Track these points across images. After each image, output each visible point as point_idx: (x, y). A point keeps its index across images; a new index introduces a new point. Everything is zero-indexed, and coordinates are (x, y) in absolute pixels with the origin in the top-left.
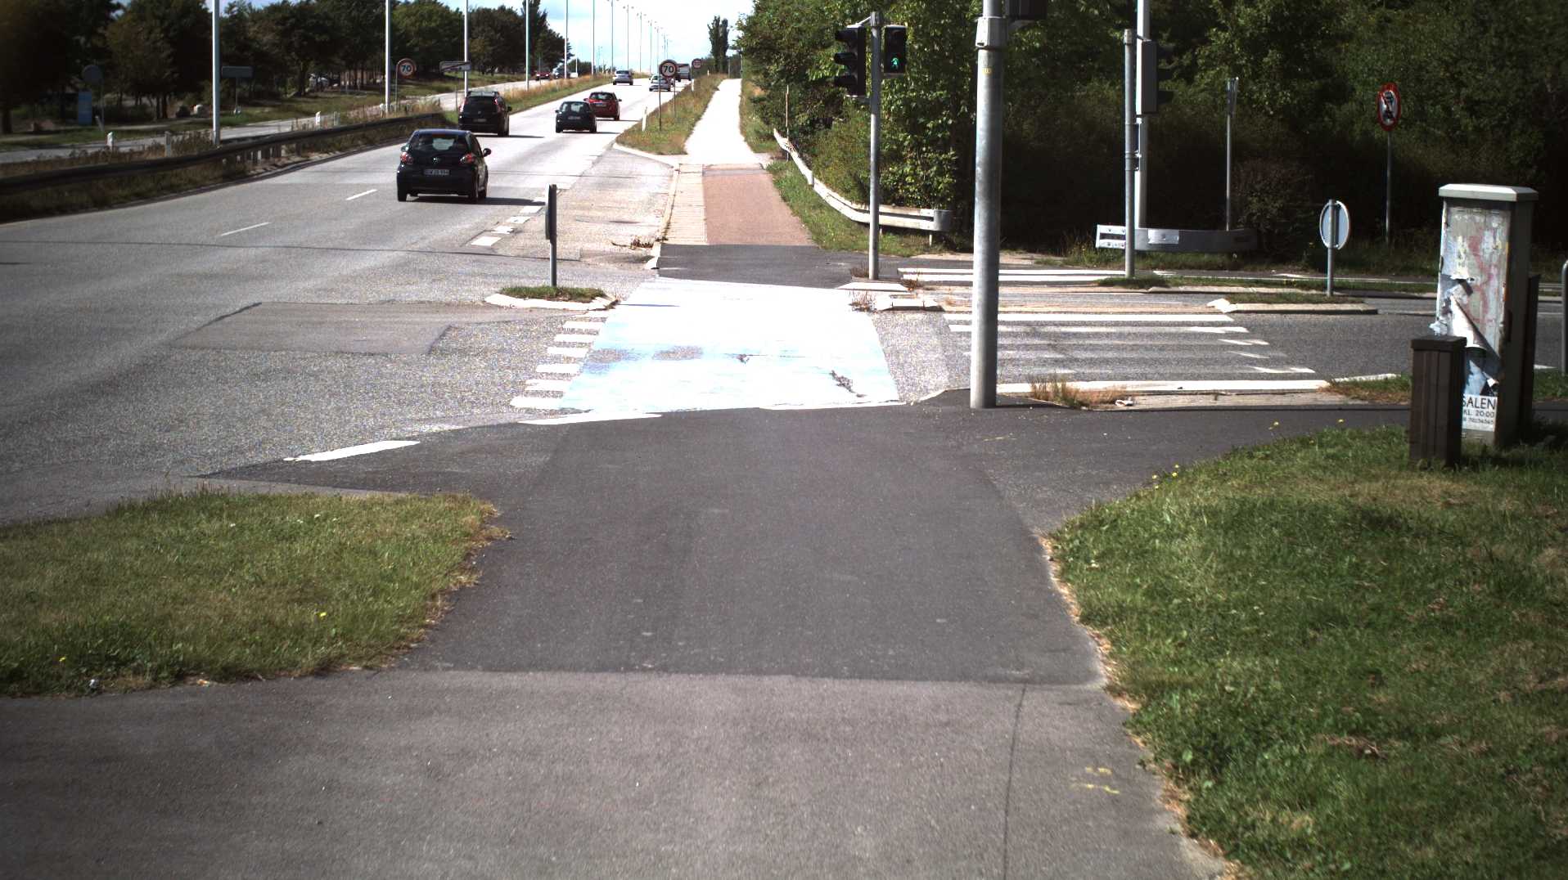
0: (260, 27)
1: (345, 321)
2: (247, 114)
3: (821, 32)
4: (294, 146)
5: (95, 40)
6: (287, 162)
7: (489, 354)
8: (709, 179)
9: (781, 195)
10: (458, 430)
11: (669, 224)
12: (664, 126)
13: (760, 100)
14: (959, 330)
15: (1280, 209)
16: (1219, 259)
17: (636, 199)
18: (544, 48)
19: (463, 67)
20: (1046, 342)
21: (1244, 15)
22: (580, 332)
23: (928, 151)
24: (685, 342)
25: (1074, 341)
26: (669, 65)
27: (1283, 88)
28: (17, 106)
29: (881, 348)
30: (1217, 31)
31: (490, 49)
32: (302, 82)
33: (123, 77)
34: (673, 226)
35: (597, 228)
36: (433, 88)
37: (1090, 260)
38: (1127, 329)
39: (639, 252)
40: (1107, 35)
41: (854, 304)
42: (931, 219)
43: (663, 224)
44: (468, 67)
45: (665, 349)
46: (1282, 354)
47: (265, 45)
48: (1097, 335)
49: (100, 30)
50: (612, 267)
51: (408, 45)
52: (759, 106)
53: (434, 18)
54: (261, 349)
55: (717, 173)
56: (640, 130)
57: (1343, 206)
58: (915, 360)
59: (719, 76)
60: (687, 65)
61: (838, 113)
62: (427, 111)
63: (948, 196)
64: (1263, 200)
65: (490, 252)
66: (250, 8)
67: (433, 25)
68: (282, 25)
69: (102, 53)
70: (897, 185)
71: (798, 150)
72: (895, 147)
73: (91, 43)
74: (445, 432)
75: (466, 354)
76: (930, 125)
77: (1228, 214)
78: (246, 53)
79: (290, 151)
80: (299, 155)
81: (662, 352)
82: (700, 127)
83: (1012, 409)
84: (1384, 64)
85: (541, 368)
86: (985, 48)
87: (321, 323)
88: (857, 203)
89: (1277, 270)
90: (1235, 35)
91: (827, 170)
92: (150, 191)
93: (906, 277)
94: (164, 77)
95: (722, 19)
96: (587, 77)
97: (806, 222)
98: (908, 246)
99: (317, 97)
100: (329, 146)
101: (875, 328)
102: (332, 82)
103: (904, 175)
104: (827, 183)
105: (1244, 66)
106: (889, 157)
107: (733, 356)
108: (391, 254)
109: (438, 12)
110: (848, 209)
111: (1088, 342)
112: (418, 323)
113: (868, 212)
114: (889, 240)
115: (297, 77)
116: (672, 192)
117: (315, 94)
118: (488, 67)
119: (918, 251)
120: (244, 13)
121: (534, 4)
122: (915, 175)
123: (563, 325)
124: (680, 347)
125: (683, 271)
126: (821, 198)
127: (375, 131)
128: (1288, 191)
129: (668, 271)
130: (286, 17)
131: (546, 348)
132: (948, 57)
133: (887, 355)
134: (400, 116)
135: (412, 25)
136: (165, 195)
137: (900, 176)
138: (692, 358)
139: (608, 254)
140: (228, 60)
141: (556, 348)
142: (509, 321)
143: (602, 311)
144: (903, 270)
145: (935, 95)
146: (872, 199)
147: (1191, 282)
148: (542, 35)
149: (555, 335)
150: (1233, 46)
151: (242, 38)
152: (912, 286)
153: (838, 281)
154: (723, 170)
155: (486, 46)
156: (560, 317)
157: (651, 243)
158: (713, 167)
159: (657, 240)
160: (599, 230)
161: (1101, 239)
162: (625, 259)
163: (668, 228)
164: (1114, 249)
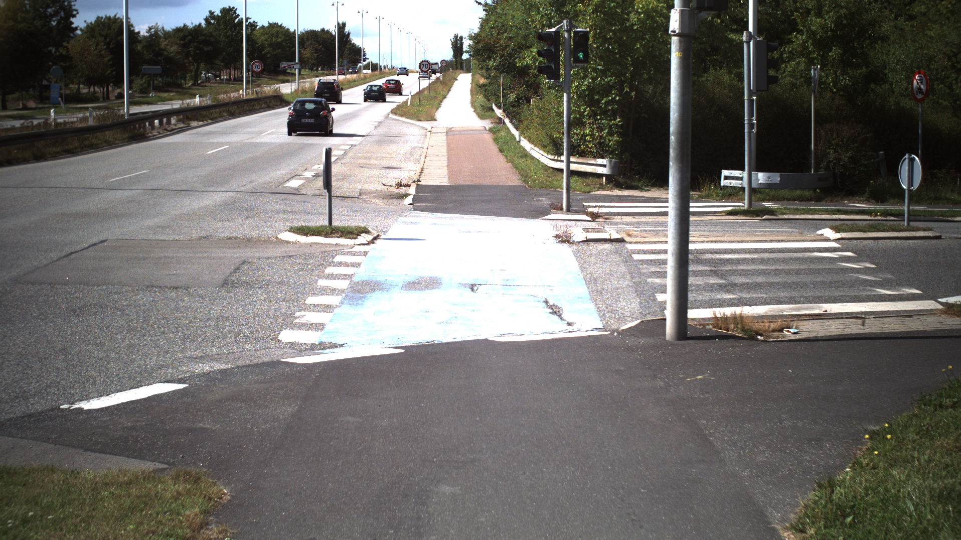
0: (169, 41)
1: (165, 256)
2: (159, 97)
3: (526, 37)
4: (181, 117)
5: (61, 50)
6: (174, 127)
7: (270, 286)
9: (499, 148)
10: (226, 370)
11: (422, 169)
13: (484, 85)
14: (640, 259)
15: (850, 158)
16: (807, 193)
17: (402, 152)
18: (349, 54)
19: (295, 66)
20: (708, 268)
21: (816, 24)
22: (346, 265)
23: (601, 119)
24: (427, 273)
25: (729, 268)
26: (425, 63)
27: (843, 75)
28: (12, 92)
29: (581, 276)
30: (796, 34)
31: (315, 55)
32: (197, 76)
33: (79, 74)
34: (425, 171)
35: (373, 172)
37: (717, 195)
38: (765, 255)
39: (401, 190)
40: (727, 37)
41: (557, 236)
42: (604, 166)
43: (419, 170)
44: (299, 66)
45: (412, 279)
46: (890, 276)
47: (172, 53)
48: (744, 261)
49: (65, 44)
50: (380, 203)
51: (263, 52)
52: (483, 89)
53: (280, 36)
54: (87, 284)
56: (407, 105)
57: (917, 158)
58: (610, 287)
59: (458, 71)
60: (437, 64)
61: (536, 93)
62: (271, 94)
63: (616, 149)
64: (838, 152)
65: (296, 192)
66: (163, 30)
67: (279, 40)
68: (183, 40)
69: (67, 58)
70: (580, 142)
71: (508, 116)
72: (578, 116)
73: (59, 52)
74: (214, 372)
75: (252, 287)
77: (813, 162)
78: (159, 58)
79: (179, 121)
80: (183, 123)
81: (409, 283)
82: (446, 103)
83: (701, 341)
84: (907, 56)
85: (311, 300)
86: (677, 35)
87: (145, 259)
88: (552, 154)
89: (848, 200)
90: (809, 37)
91: (529, 131)
92: (76, 148)
93: (590, 210)
94: (107, 74)
95: (459, 36)
96: (376, 72)
97: (517, 168)
98: (588, 185)
99: (206, 86)
100: (204, 117)
101: (575, 258)
102: (216, 76)
103: (585, 135)
104: (530, 140)
105: (815, 58)
106: (575, 122)
107: (465, 285)
108: (224, 194)
109: (282, 32)
110: (546, 159)
111: (740, 267)
112: (220, 258)
113: (563, 161)
114: (576, 181)
115: (193, 73)
116: (425, 146)
117: (204, 84)
119: (596, 189)
120: (159, 33)
121: (341, 27)
122: (592, 135)
123: (333, 258)
124: (423, 278)
125: (431, 206)
126: (526, 150)
127: (236, 107)
128: (856, 145)
129: (420, 206)
130: (185, 35)
131: (317, 280)
132: (616, 53)
133: (587, 283)
134: (253, 97)
135: (266, 40)
136: (87, 150)
137: (582, 136)
138: (433, 288)
139: (378, 192)
140: (149, 62)
141: (324, 280)
142: (292, 256)
143: (366, 246)
144: (586, 204)
145: (606, 80)
146: (565, 153)
147: (792, 211)
148: (347, 46)
149: (326, 268)
150: (808, 45)
151: (157, 49)
152: (594, 216)
153: (541, 213)
154: (460, 131)
155: (312, 53)
156: (332, 251)
157: (409, 184)
158: (453, 129)
159: (414, 182)
160: (375, 174)
161: (724, 180)
162: (391, 195)
163: (422, 173)
164: (734, 187)
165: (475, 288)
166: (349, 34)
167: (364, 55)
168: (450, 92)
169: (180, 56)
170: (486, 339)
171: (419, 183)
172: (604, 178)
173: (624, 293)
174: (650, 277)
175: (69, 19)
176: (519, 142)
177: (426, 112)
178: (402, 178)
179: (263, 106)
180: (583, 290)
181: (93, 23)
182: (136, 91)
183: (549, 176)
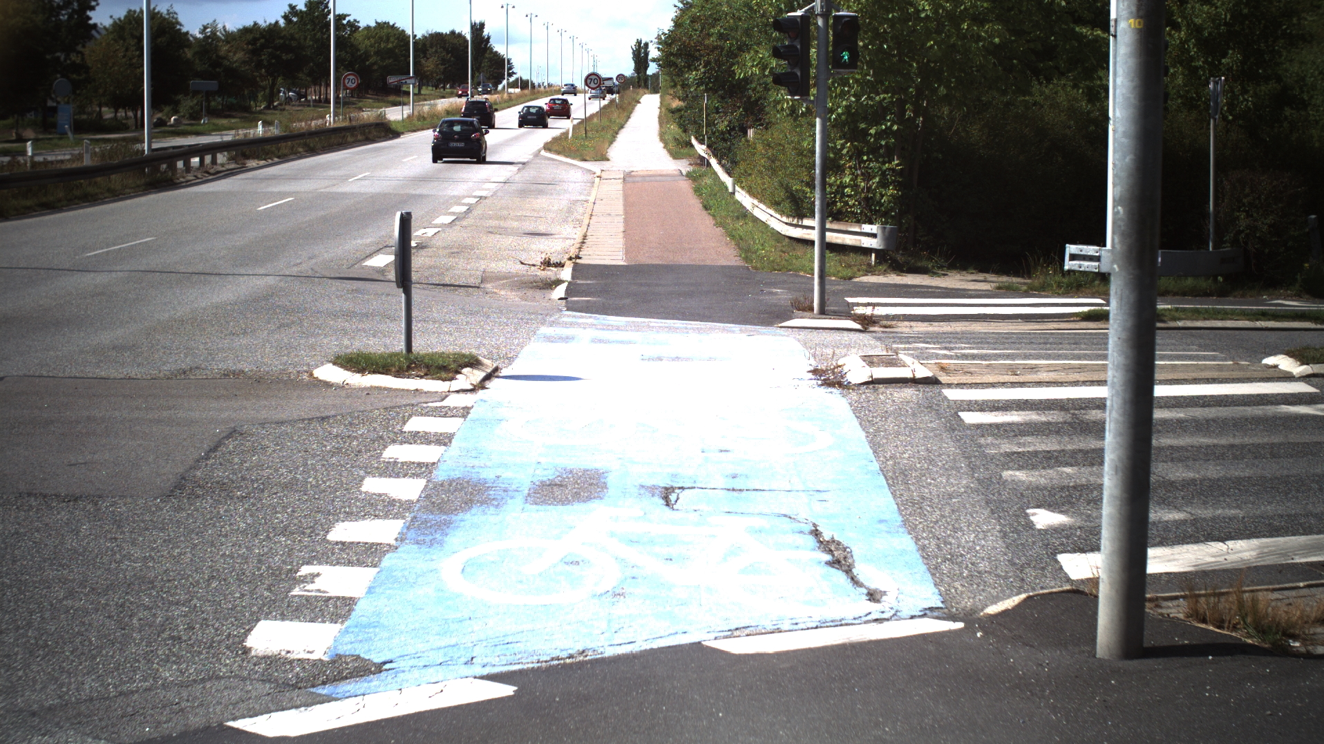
0: (233, 45)
2: (214, 124)
3: (748, 31)
4: (234, 153)
5: (73, 57)
6: (221, 169)
7: (266, 494)
8: (628, 185)
9: (702, 203)
11: (585, 237)
12: (590, 134)
13: (679, 110)
14: (976, 422)
15: (1270, 226)
16: (1203, 284)
17: (556, 207)
18: (490, 67)
19: (408, 81)
21: (1201, 14)
22: (425, 439)
23: (869, 160)
24: (579, 460)
26: (593, 77)
29: (876, 466)
31: (442, 67)
32: (272, 96)
33: (101, 91)
34: (589, 240)
35: (508, 241)
36: (388, 102)
37: (1060, 286)
39: (549, 273)
41: (815, 372)
42: (874, 236)
43: (579, 239)
44: (413, 81)
45: (548, 475)
47: (235, 62)
49: (79, 48)
50: (513, 297)
51: (367, 63)
52: (677, 115)
53: (392, 39)
55: (637, 179)
56: (567, 137)
58: (935, 491)
59: (641, 91)
60: (611, 79)
61: (760, 119)
62: (371, 121)
63: (892, 209)
64: (1252, 216)
65: (378, 277)
66: (225, 30)
67: (390, 46)
68: (252, 45)
69: (82, 68)
70: (835, 197)
71: (715, 156)
73: (70, 59)
75: (229, 497)
76: (872, 131)
77: (1211, 230)
78: (217, 70)
79: (231, 159)
80: (236, 163)
81: (543, 484)
82: (623, 136)
83: (1176, 661)
85: (339, 532)
88: (788, 216)
89: (1269, 296)
90: (1191, 35)
91: (750, 178)
95: (643, 42)
96: (526, 92)
97: (733, 237)
98: (849, 266)
99: (284, 110)
100: (267, 154)
102: (300, 96)
103: (842, 186)
104: (751, 192)
105: (1201, 67)
107: (652, 491)
109: (395, 35)
110: (779, 223)
112: (191, 423)
113: (810, 228)
114: (833, 259)
115: (267, 91)
116: (592, 199)
117: (283, 107)
118: (441, 83)
119: (861, 273)
120: (218, 33)
121: (477, 29)
122: (854, 186)
123: (404, 423)
124: (571, 472)
125: (595, 302)
126: (744, 208)
127: (317, 139)
128: (1280, 205)
129: (577, 301)
130: (256, 38)
131: (363, 479)
132: (894, 56)
133: (890, 482)
134: (343, 125)
135: (371, 46)
136: (77, 204)
137: (838, 187)
138: (589, 499)
139: (513, 276)
140: (202, 76)
141: (377, 480)
142: (328, 417)
143: (469, 395)
144: (850, 300)
145: (877, 98)
146: (817, 215)
147: (1190, 314)
148: (487, 55)
149: (385, 447)
150: (1188, 46)
151: (214, 56)
152: (867, 322)
153: (777, 317)
154: (643, 176)
155: (438, 65)
156: (405, 406)
157: (562, 262)
158: (633, 174)
159: (570, 259)
160: (510, 245)
161: (1070, 260)
162: (532, 283)
163: (583, 243)
164: (1085, 272)
165: (673, 497)
166: (489, 38)
167: (510, 68)
168: (630, 120)
169: (247, 67)
170: (698, 645)
171: (578, 261)
172: (873, 255)
173: (964, 507)
174: (1006, 467)
175: (85, 12)
176: (733, 193)
177: (594, 148)
178: (552, 251)
179: (360, 137)
180: (883, 502)
181: (122, 18)
182: (183, 116)
183: (784, 249)
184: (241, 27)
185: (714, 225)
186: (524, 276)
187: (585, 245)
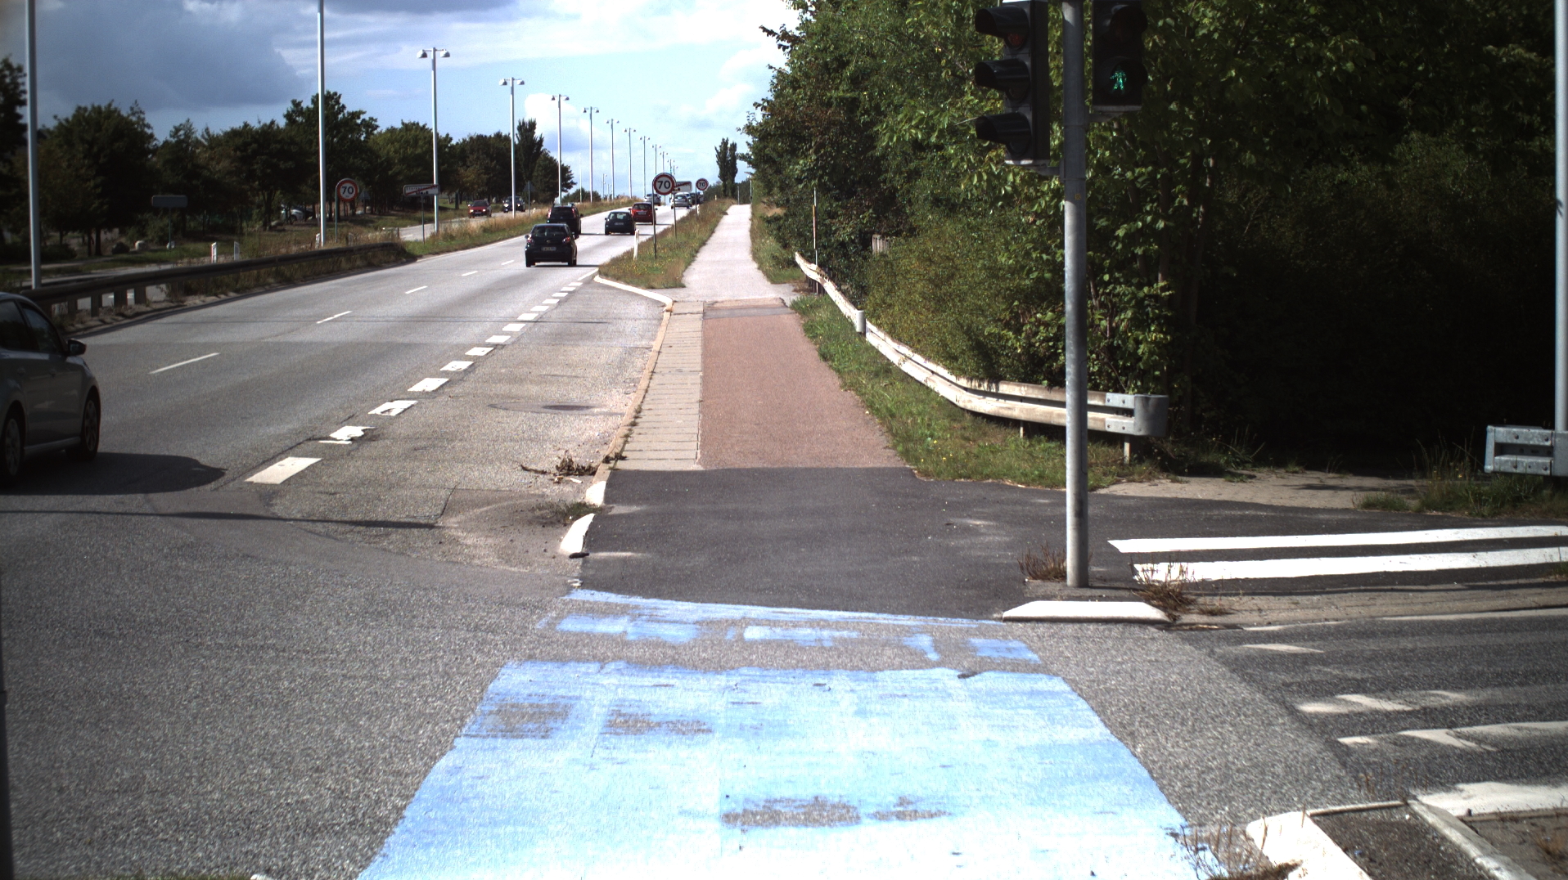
0: (216, 151)
4: (180, 285)
8: (710, 323)
9: (819, 350)
11: (639, 411)
12: (661, 253)
17: (602, 361)
18: (545, 176)
19: (432, 192)
26: (665, 179)
31: (485, 177)
32: (269, 214)
34: (646, 416)
39: (567, 489)
42: (1128, 412)
44: (438, 191)
47: (219, 172)
50: (487, 547)
51: (390, 173)
55: (722, 313)
56: (630, 259)
59: (728, 201)
60: (688, 183)
62: (376, 242)
67: (419, 151)
68: (242, 151)
71: (832, 279)
76: (1121, 233)
78: (194, 182)
82: (705, 255)
88: (971, 379)
91: (889, 314)
94: (92, 208)
95: (730, 142)
100: (220, 287)
102: (307, 214)
110: (950, 387)
115: (263, 208)
116: (656, 346)
120: (197, 137)
121: (527, 130)
125: (639, 563)
126: (883, 355)
130: (247, 142)
135: (395, 152)
148: (541, 162)
151: (189, 166)
152: (1172, 603)
154: (731, 309)
157: (593, 465)
158: (717, 305)
159: (607, 460)
160: (516, 430)
161: (1496, 455)
162: (533, 510)
163: (634, 424)
164: (1522, 476)
166: (541, 140)
167: (568, 178)
168: (714, 235)
169: (234, 179)
171: (621, 465)
172: (1127, 446)
176: (863, 334)
177: (666, 271)
178: (581, 441)
179: (362, 262)
181: (70, 119)
183: (967, 434)
184: (229, 130)
185: (841, 387)
186: (521, 497)
187: (636, 430)
